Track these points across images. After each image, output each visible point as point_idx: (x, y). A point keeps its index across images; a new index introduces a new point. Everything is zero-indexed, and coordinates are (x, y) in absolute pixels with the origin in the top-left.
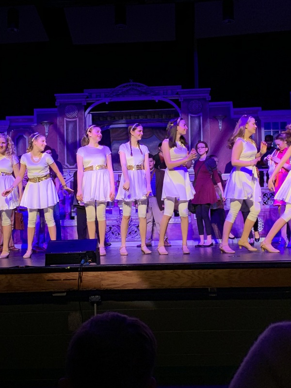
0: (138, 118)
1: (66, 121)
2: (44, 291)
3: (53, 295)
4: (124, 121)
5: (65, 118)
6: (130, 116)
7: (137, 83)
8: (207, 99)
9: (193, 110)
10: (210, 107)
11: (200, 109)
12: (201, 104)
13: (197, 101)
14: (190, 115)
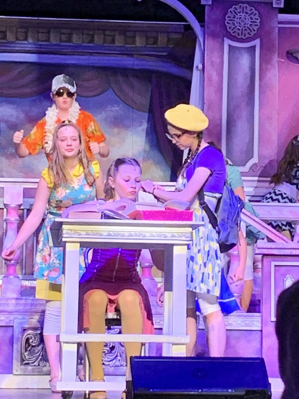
8: (274, 6)
9: (237, 31)
10: (280, 26)
11: (256, 28)
12: (257, 17)
13: (249, 8)
14: (227, 42)
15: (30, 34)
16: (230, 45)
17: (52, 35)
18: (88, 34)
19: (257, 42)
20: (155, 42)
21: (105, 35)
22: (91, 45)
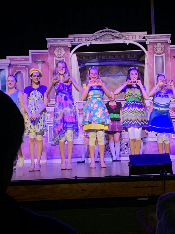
0: (108, 58)
1: (56, 60)
2: (131, 196)
3: (138, 199)
4: (96, 60)
5: (55, 58)
6: (102, 56)
7: (112, 30)
8: (168, 43)
9: (158, 51)
10: (171, 49)
11: (163, 50)
12: (163, 47)
13: (161, 44)
14: (155, 55)
15: (96, 57)
16: (156, 56)
17: (103, 57)
18: (113, 56)
19: (164, 54)
20: (133, 56)
21: (118, 55)
22: (115, 59)
